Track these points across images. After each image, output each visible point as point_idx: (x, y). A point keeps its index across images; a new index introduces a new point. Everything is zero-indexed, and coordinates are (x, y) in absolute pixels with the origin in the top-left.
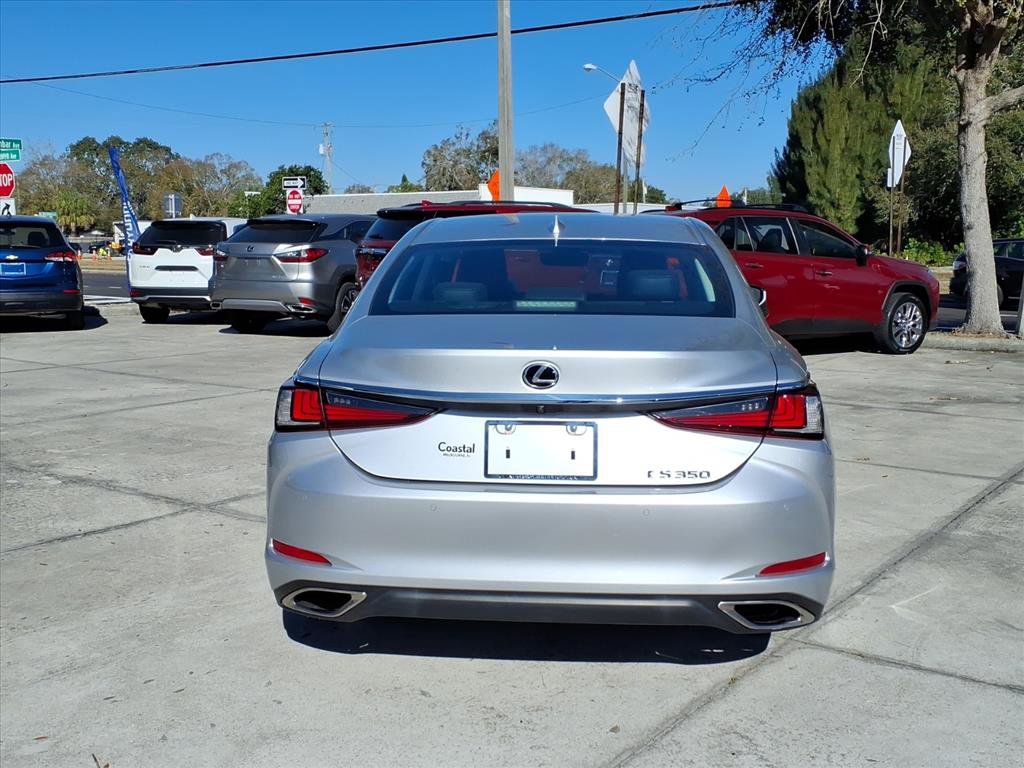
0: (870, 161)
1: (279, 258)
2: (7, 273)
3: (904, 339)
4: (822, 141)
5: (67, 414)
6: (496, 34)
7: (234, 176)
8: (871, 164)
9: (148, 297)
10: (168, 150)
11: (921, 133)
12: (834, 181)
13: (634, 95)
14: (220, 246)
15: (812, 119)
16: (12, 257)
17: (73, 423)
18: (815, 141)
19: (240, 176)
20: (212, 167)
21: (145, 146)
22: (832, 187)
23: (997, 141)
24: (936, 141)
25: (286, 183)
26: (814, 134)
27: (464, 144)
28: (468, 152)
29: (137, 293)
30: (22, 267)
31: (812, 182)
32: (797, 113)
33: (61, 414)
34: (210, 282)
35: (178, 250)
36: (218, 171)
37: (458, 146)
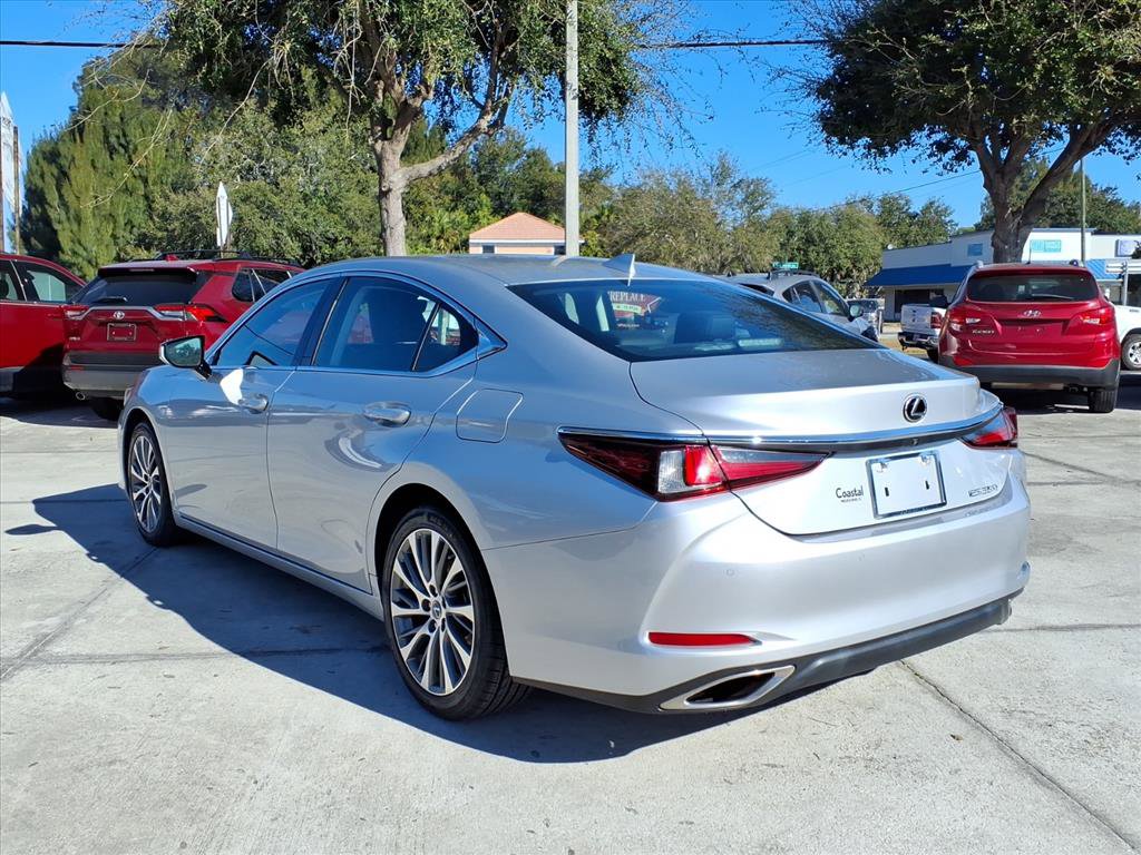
0: (122, 221)
4: (70, 199)
8: (123, 223)
11: (173, 196)
12: (89, 237)
15: (52, 174)
18: (61, 196)
22: (88, 245)
23: (245, 208)
24: (189, 205)
26: (59, 190)
31: (65, 240)
32: (34, 167)
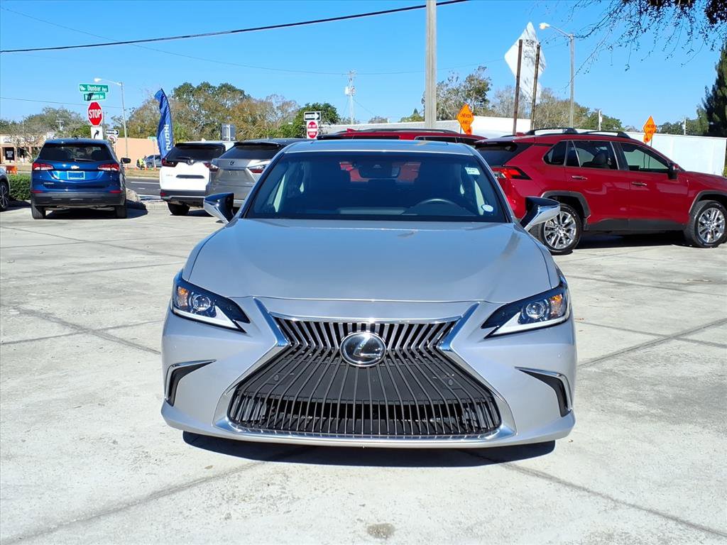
1: (251, 170)
2: (71, 178)
3: (709, 236)
5: (64, 272)
6: (425, 6)
7: (286, 111)
9: (171, 197)
10: (242, 92)
13: (531, 48)
14: (214, 161)
16: (75, 167)
17: (60, 278)
19: (290, 111)
20: (271, 104)
21: (227, 89)
25: (307, 116)
27: (454, 85)
28: (457, 91)
29: (164, 193)
30: (82, 174)
33: (61, 272)
34: (207, 186)
35: (191, 164)
36: (275, 108)
37: (450, 87)
